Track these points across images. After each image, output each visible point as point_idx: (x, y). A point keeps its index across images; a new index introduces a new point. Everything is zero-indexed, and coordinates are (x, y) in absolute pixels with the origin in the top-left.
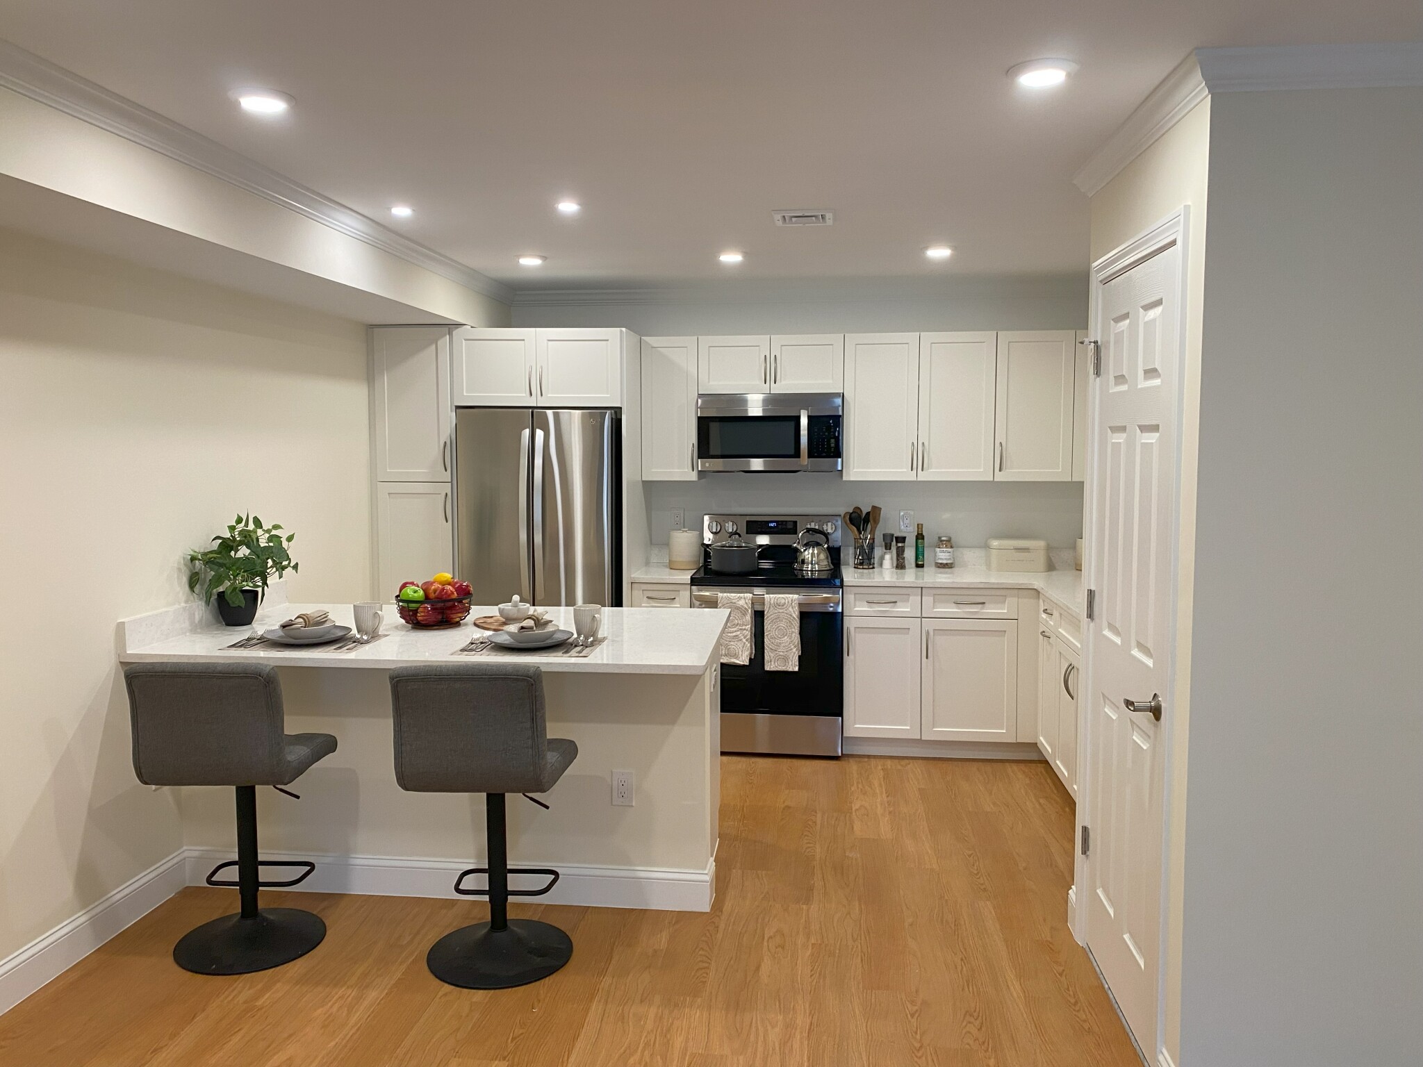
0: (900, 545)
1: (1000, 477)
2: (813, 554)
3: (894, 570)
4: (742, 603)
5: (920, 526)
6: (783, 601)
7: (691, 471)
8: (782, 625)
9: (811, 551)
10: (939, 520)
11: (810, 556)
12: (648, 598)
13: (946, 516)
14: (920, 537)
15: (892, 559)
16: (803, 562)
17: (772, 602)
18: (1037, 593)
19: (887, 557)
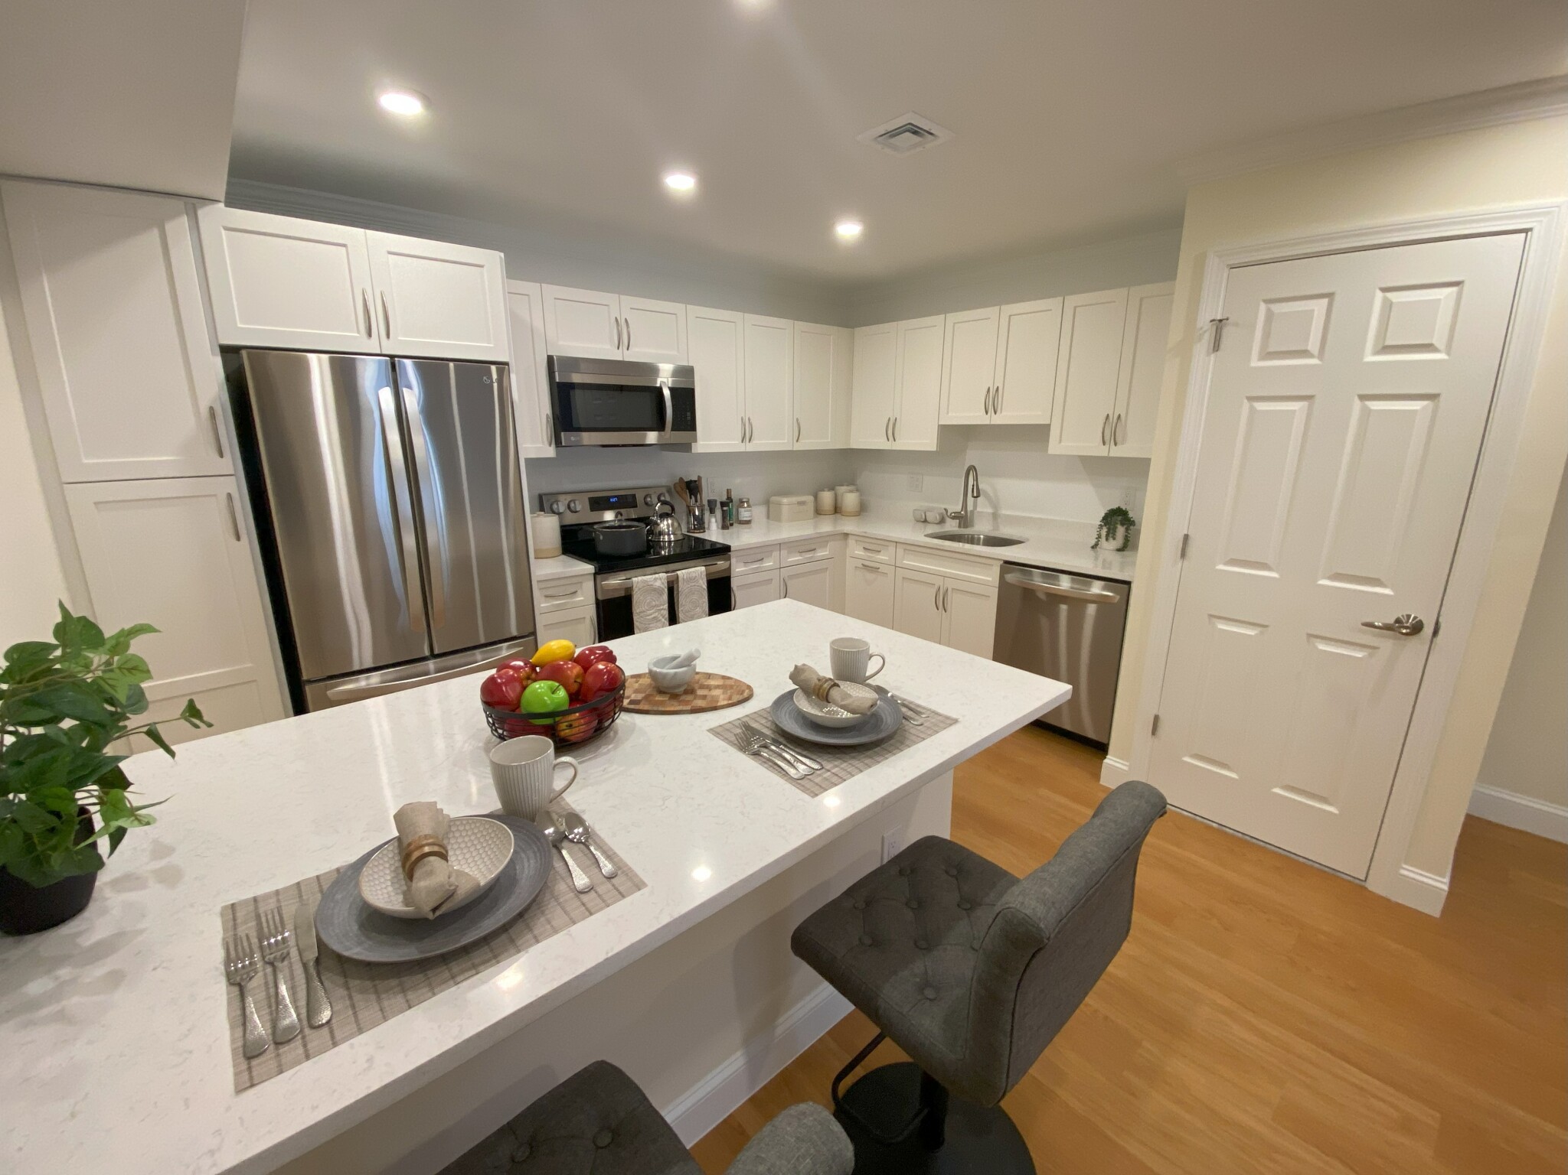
0: (725, 508)
1: (798, 447)
2: (668, 525)
3: (721, 531)
4: (658, 584)
5: (729, 491)
6: (694, 575)
7: (548, 446)
8: (695, 597)
9: (665, 523)
10: (741, 485)
11: (666, 527)
12: (546, 596)
13: (738, 481)
14: (730, 499)
15: (716, 521)
16: (661, 533)
17: (685, 577)
18: (846, 535)
19: (713, 520)
